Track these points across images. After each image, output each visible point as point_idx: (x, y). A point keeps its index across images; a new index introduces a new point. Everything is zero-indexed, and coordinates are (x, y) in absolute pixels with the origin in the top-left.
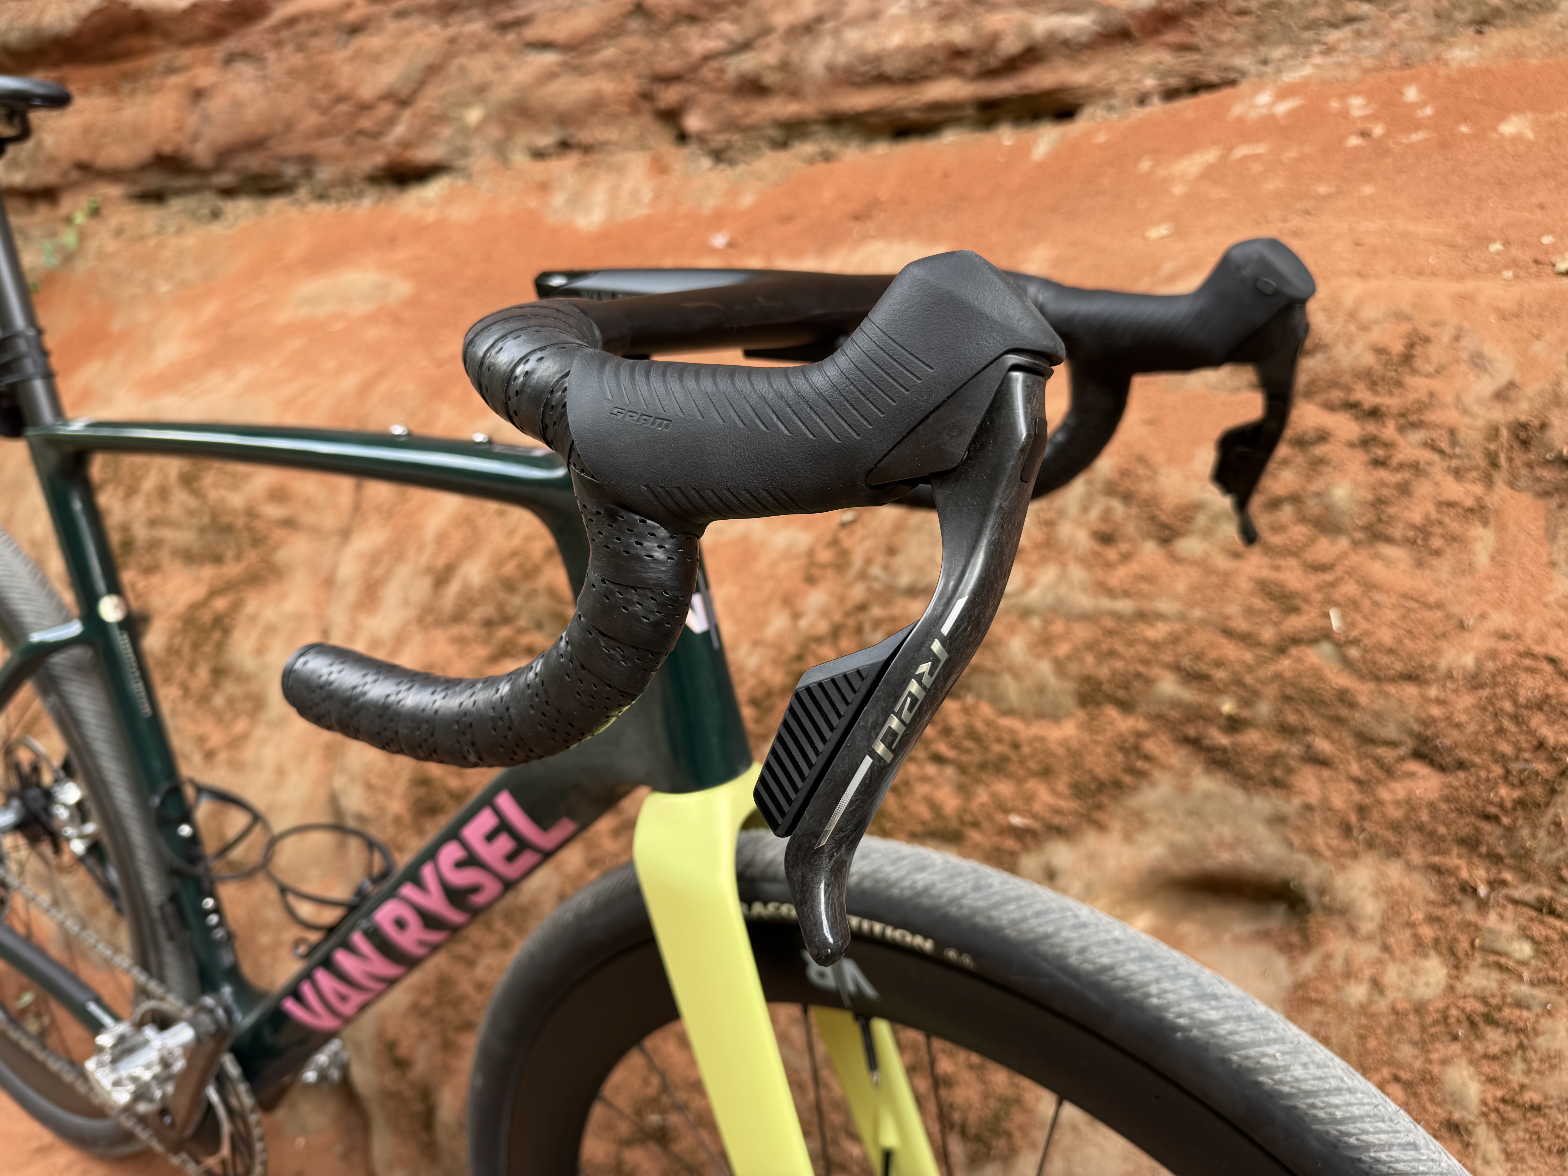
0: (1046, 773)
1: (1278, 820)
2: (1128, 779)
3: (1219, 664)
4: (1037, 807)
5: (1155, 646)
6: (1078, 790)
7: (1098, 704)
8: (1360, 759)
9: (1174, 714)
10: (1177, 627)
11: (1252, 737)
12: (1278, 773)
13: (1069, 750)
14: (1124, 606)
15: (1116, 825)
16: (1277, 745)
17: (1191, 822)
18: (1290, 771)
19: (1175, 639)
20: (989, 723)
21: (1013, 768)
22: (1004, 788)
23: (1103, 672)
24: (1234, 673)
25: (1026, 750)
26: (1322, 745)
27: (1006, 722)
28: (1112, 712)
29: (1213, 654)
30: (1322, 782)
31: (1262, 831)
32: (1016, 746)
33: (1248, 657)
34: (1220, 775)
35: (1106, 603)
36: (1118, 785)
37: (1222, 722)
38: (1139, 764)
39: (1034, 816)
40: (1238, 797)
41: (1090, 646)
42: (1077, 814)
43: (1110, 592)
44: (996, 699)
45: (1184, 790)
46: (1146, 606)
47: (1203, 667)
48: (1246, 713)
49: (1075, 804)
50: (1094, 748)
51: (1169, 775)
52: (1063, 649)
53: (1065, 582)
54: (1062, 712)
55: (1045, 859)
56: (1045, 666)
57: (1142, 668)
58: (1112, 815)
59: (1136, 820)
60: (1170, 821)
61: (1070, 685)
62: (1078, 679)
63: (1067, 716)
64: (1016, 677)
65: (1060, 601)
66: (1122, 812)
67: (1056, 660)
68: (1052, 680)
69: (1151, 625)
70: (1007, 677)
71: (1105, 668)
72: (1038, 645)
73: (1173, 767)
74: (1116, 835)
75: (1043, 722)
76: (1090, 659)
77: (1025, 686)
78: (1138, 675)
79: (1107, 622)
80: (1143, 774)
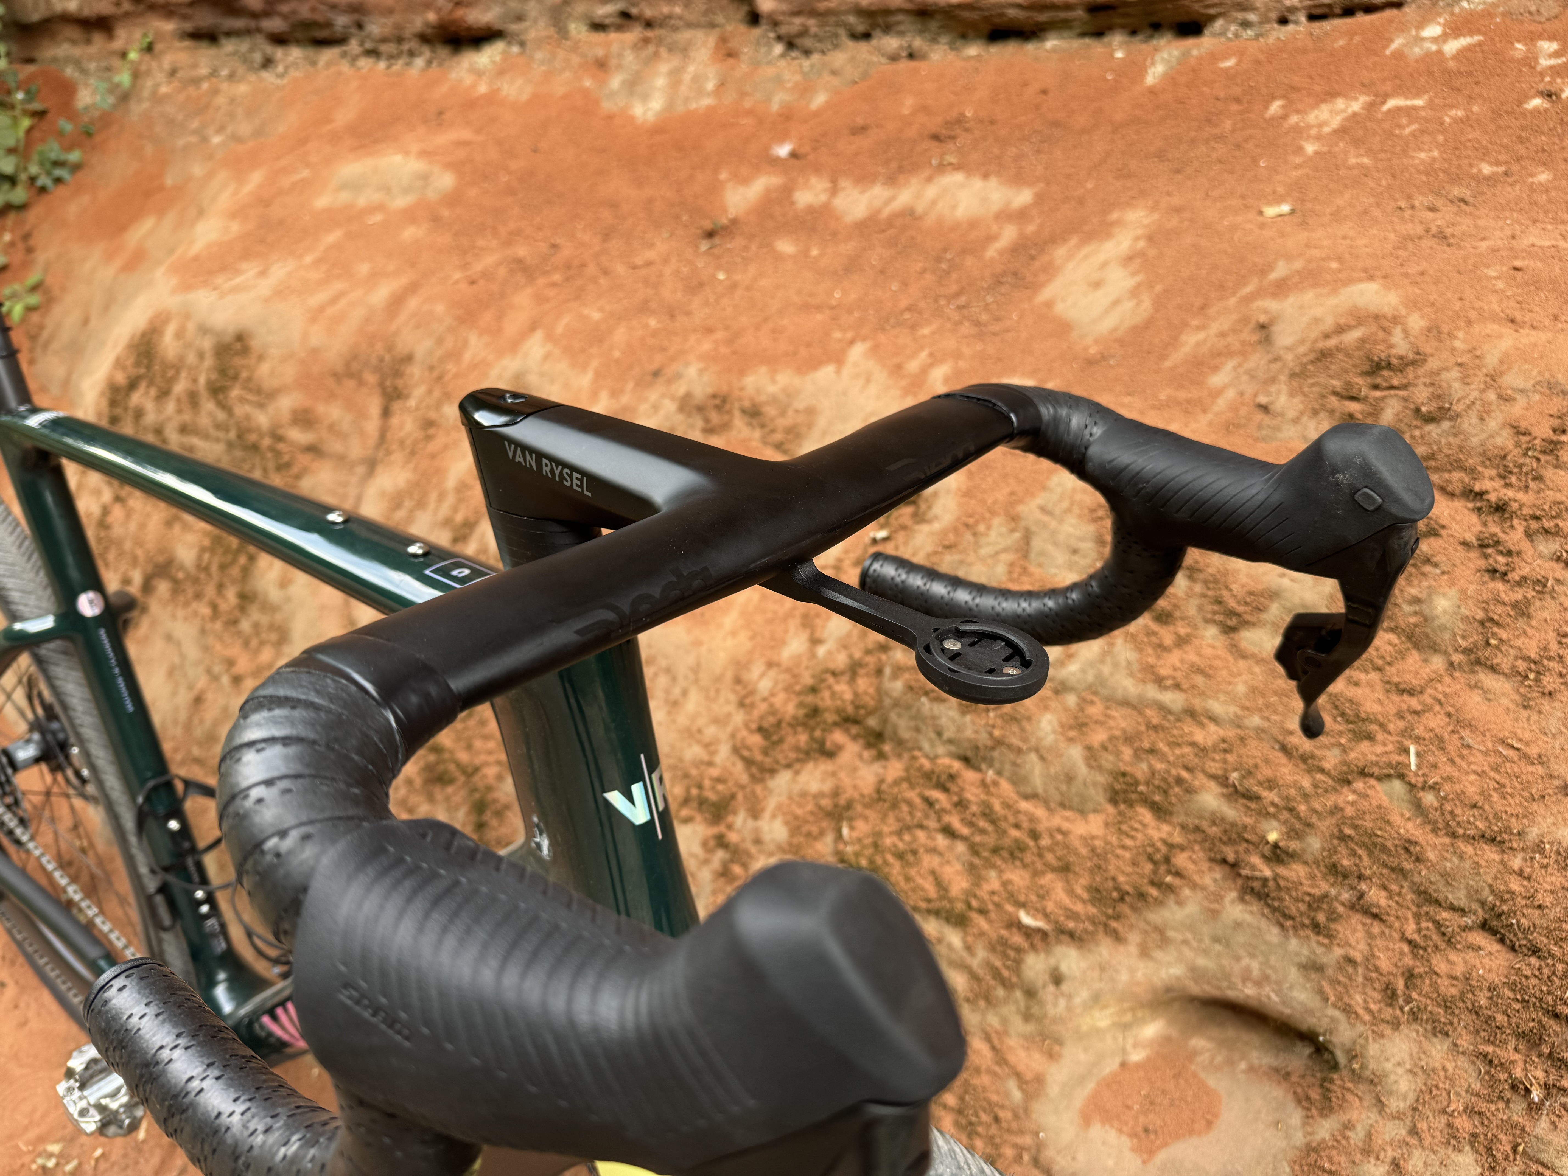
0: (1065, 869)
1: (1313, 968)
2: (1154, 892)
3: (1271, 784)
4: (1050, 906)
5: (1202, 751)
6: (1096, 894)
7: (1130, 804)
8: (1419, 918)
9: (1214, 831)
10: (1231, 733)
11: (1295, 872)
12: (1321, 918)
13: (1093, 850)
14: (1173, 699)
15: (1134, 938)
16: (1324, 887)
17: (1218, 948)
18: (1334, 917)
19: (1225, 747)
20: (1007, 806)
21: (1028, 858)
22: (1018, 877)
23: (1141, 770)
24: (1287, 798)
25: (1045, 842)
26: (1377, 897)
28: (1145, 815)
29: (1266, 772)
30: (1370, 936)
31: (1294, 974)
32: (1035, 835)
33: (1306, 783)
34: (1256, 907)
35: (1152, 692)
36: (1142, 896)
37: (1267, 850)
38: (1169, 879)
39: (1046, 916)
40: (1273, 934)
41: (1128, 739)
42: (1093, 920)
43: (1159, 681)
44: (1017, 780)
45: (1214, 914)
46: (1198, 703)
47: (1254, 783)
48: (1294, 845)
49: (1092, 910)
50: (1120, 852)
51: (1200, 895)
52: (1098, 737)
53: (1108, 659)
54: (1090, 805)
55: (1052, 961)
56: (1076, 753)
57: (1185, 774)
58: (1132, 926)
59: (1156, 936)
60: (1195, 944)
61: (1101, 779)
62: (1111, 773)
63: (1095, 811)
64: (1042, 758)
65: (1101, 680)
66: (1142, 925)
67: (1089, 748)
68: (1082, 769)
69: (1202, 725)
70: (1033, 757)
71: (1144, 766)
72: (1071, 728)
73: (1203, 888)
74: (1133, 949)
75: (1068, 813)
76: (1127, 753)
77: (1052, 771)
78: (1179, 781)
79: (1152, 714)
80: (1170, 889)
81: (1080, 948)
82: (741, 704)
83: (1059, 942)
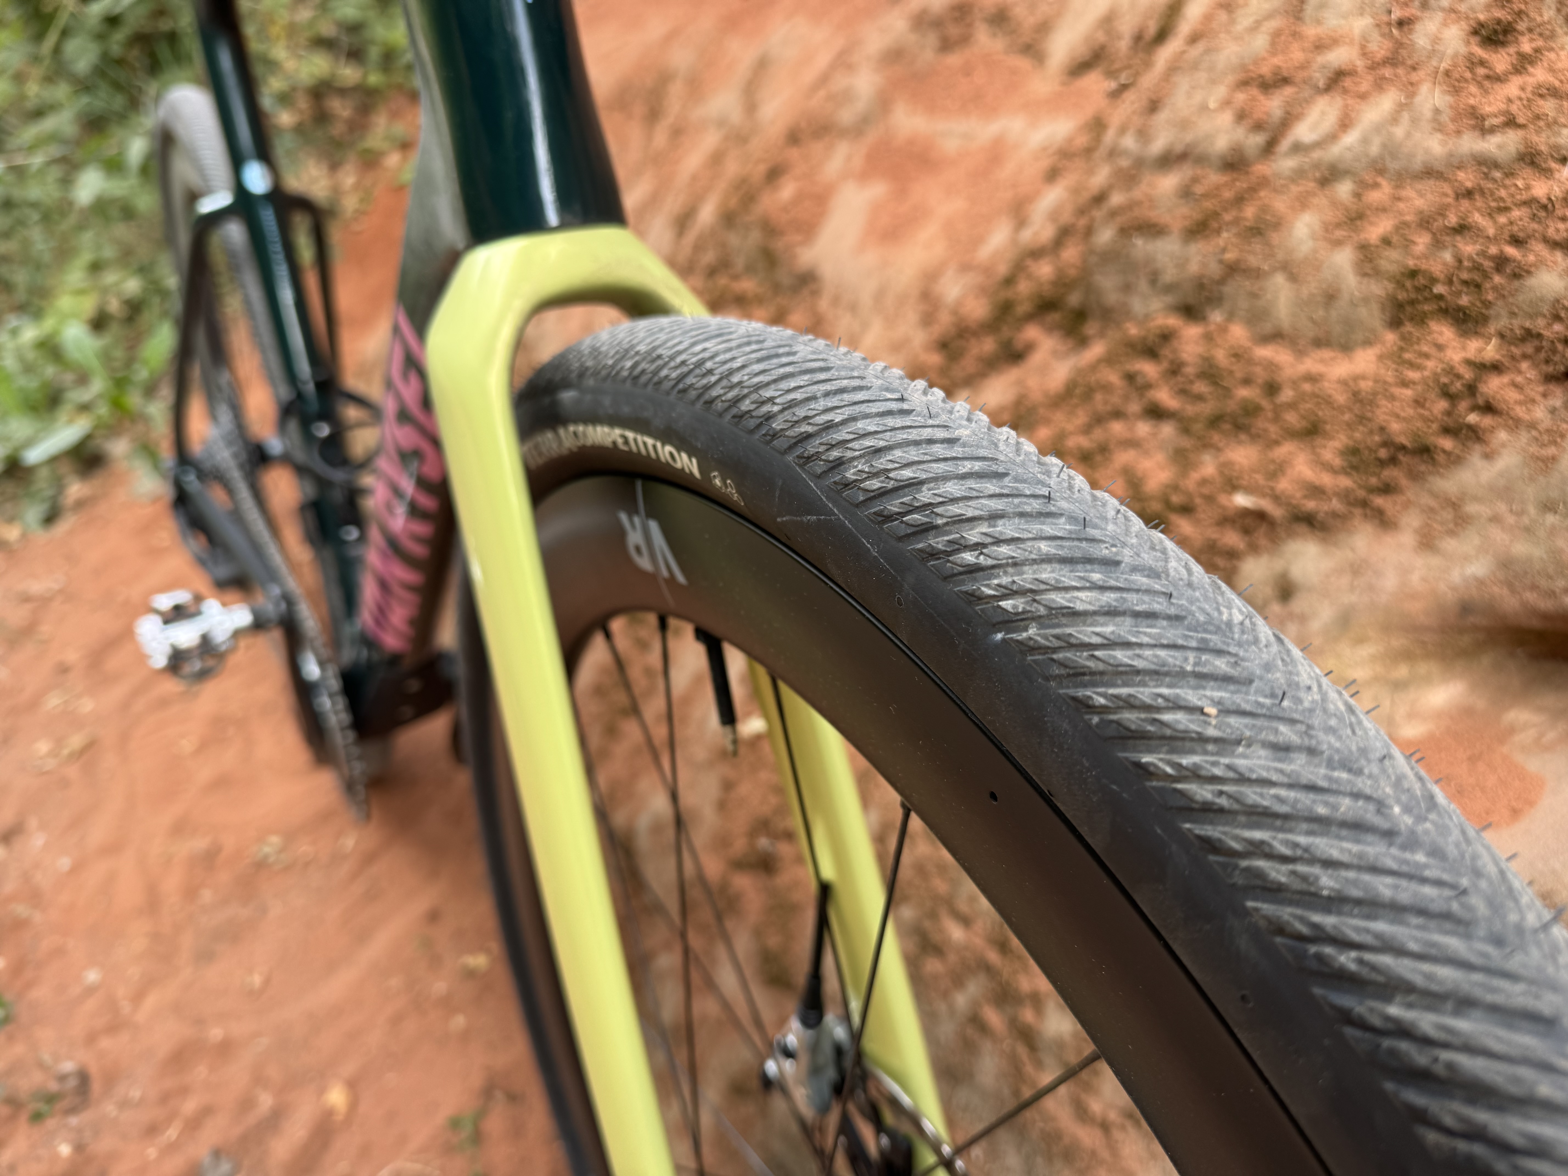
0: (1311, 431)
2: (1447, 443)
4: (1284, 483)
5: (1545, 209)
6: (1357, 459)
7: (1421, 320)
9: (1556, 330)
13: (1356, 394)
14: (1502, 145)
15: (1411, 521)
17: (1550, 521)
20: (1238, 355)
21: (1261, 423)
22: (1243, 455)
23: (1440, 262)
25: (1287, 395)
27: (1265, 352)
28: (1441, 331)
32: (1272, 389)
35: (1468, 144)
36: (1425, 451)
38: (1473, 418)
39: (1276, 498)
41: (1425, 222)
42: (1346, 496)
43: (1481, 124)
44: (1257, 317)
45: (1544, 467)
46: (1541, 141)
49: (1345, 482)
50: (1397, 391)
51: (1524, 436)
52: (1379, 229)
53: (1406, 116)
54: (1359, 336)
55: (1278, 565)
56: (1342, 259)
57: (1511, 251)
58: (1407, 505)
59: (1448, 515)
60: (1511, 519)
61: (1378, 289)
62: (1393, 279)
63: (1368, 343)
64: (1293, 278)
65: (1391, 149)
66: (1426, 500)
67: (1363, 247)
68: (1351, 281)
69: (1547, 173)
70: (1280, 279)
71: (1447, 256)
72: (1338, 225)
73: (1532, 426)
74: (1407, 538)
75: (1326, 353)
76: (1422, 241)
77: (1305, 292)
78: (1501, 262)
79: (1467, 178)
80: (1474, 435)
81: (1324, 541)
83: (1291, 534)
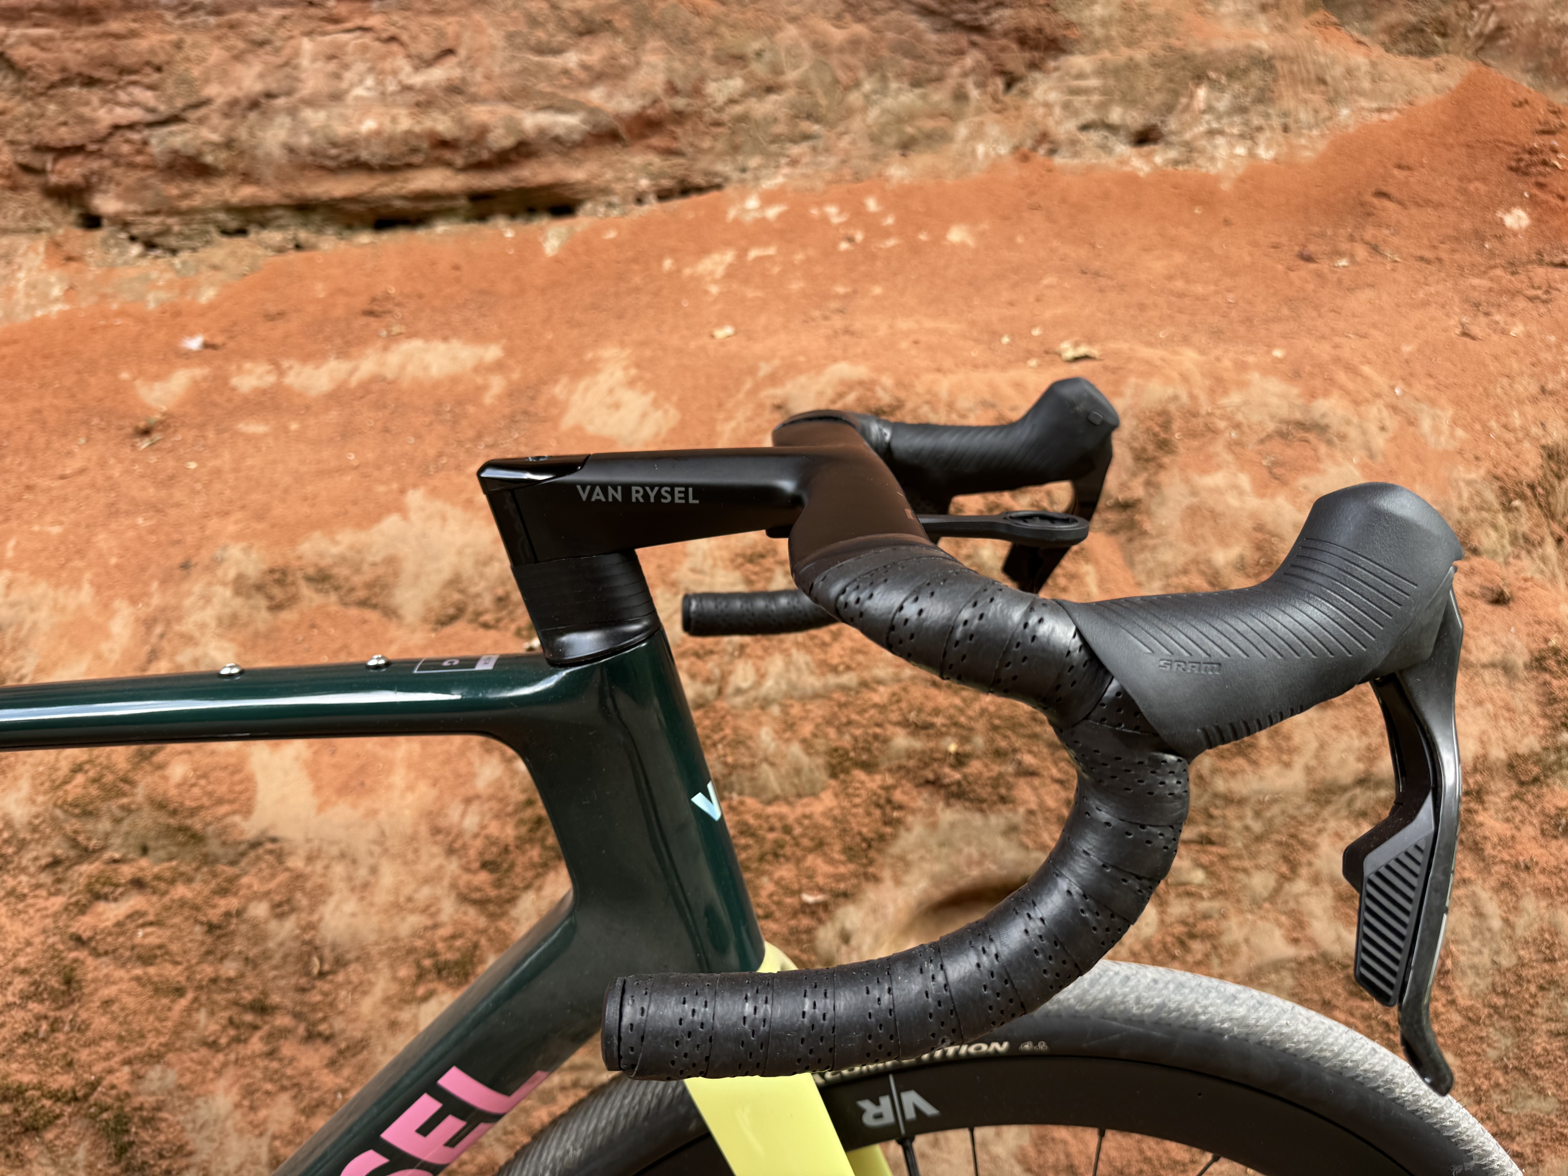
0: (820, 845)
1: (1011, 830)
2: (888, 830)
3: (937, 712)
4: (820, 880)
5: (882, 708)
6: (850, 853)
7: (847, 771)
8: (1055, 763)
9: (912, 763)
10: (896, 688)
11: (975, 767)
12: (1003, 791)
13: (835, 819)
14: (849, 679)
15: (886, 874)
16: (996, 769)
17: (945, 850)
18: (1010, 787)
19: (896, 699)
20: (758, 816)
21: (789, 851)
22: (785, 872)
23: (846, 741)
24: (951, 717)
25: (797, 831)
26: (1028, 759)
27: (771, 810)
28: (859, 774)
29: (930, 705)
30: (1035, 789)
31: (1001, 842)
32: (787, 830)
33: (957, 701)
34: (958, 806)
35: (832, 680)
36: (882, 838)
37: (952, 760)
38: (896, 814)
39: (821, 890)
40: (977, 819)
41: (829, 722)
42: (855, 875)
43: (834, 669)
44: (758, 791)
45: (933, 826)
46: (866, 675)
47: (924, 717)
48: (968, 748)
49: (852, 867)
50: (854, 810)
51: (919, 817)
52: (807, 729)
53: (792, 668)
54: (819, 786)
55: (838, 926)
56: (796, 749)
57: (878, 730)
58: (882, 866)
59: (901, 864)
60: (928, 856)
61: (820, 761)
62: (826, 753)
63: (824, 789)
64: (772, 764)
65: (792, 686)
66: (889, 860)
67: (804, 741)
68: (805, 760)
69: (875, 690)
70: (765, 767)
71: (847, 737)
72: (785, 731)
73: (920, 810)
74: (888, 883)
75: (805, 800)
76: (832, 732)
77: (783, 771)
78: (876, 737)
79: (838, 696)
80: (899, 822)
81: (854, 902)
82: (451, 851)
83: (837, 906)
